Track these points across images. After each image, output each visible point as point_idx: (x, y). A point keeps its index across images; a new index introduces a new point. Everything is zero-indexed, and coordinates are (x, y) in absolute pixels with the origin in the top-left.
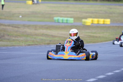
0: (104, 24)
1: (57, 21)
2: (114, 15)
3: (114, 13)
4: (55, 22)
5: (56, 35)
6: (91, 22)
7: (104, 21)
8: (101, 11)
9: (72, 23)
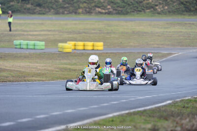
0: (93, 50)
1: (18, 47)
2: (113, 35)
3: (114, 33)
4: (16, 48)
5: (7, 68)
6: (73, 48)
7: (93, 46)
8: (94, 29)
9: (42, 49)
